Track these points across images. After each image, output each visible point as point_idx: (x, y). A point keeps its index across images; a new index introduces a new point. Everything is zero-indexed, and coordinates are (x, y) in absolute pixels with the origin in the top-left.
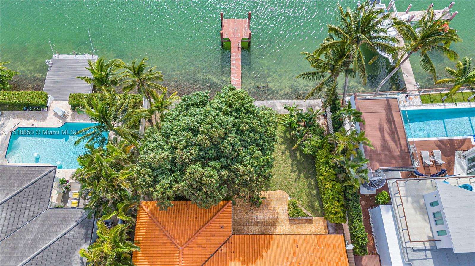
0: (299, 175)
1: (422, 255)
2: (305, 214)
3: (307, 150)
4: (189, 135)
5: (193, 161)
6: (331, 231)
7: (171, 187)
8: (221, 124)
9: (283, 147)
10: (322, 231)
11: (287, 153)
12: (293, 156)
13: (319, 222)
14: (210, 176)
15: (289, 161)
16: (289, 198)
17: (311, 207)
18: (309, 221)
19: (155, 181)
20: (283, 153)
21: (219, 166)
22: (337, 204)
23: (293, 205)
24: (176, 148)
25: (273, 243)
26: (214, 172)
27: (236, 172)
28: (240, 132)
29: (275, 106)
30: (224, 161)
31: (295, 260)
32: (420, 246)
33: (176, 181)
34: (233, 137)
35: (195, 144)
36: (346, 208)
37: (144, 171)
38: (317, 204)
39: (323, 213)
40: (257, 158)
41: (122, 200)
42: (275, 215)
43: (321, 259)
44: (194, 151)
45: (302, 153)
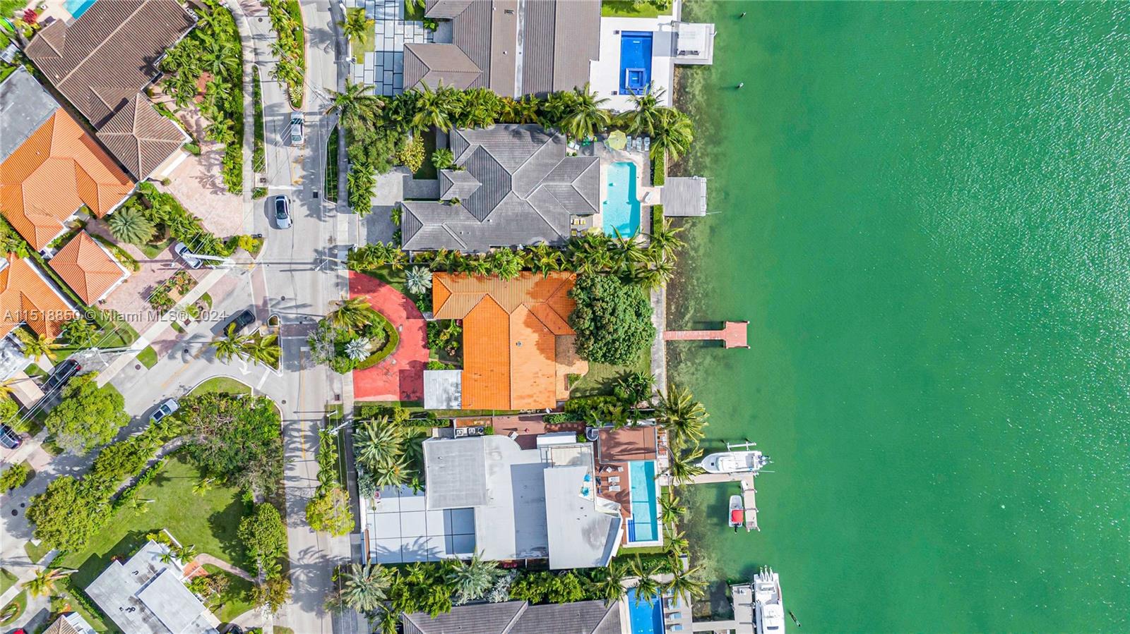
0: (600, 383)
1: (544, 457)
2: (571, 385)
3: (617, 389)
4: (610, 310)
5: (594, 312)
6: (560, 403)
7: (580, 299)
8: (616, 331)
9: (622, 373)
10: (559, 397)
11: (618, 375)
12: (615, 380)
13: (565, 395)
14: (584, 323)
15: (611, 377)
16: (582, 375)
17: (576, 390)
18: (566, 389)
19: (582, 289)
20: (617, 372)
21: (591, 328)
22: (576, 406)
23: (577, 378)
24: (603, 301)
25: (549, 362)
26: (587, 326)
27: (589, 338)
28: (614, 341)
29: (659, 367)
30: (595, 332)
31: (540, 375)
32: (549, 457)
33: (584, 301)
34: (609, 338)
35: (604, 314)
36: (573, 412)
37: (589, 281)
38: (578, 395)
39: (572, 398)
40: (597, 352)
41: (573, 265)
42: (570, 364)
43: (540, 392)
44: (599, 313)
45: (616, 386)
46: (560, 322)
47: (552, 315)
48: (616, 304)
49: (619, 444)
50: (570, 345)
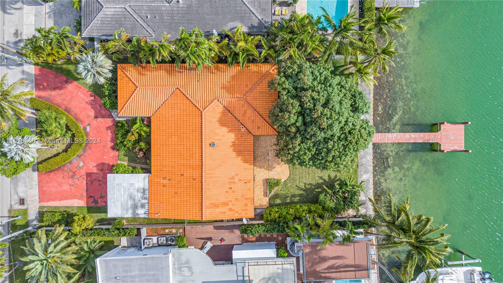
0: (302, 189)
1: (240, 273)
2: (270, 192)
3: (322, 197)
4: (323, 100)
5: (301, 105)
6: (258, 211)
7: (284, 89)
8: (330, 126)
9: (326, 178)
10: (257, 204)
11: (321, 181)
12: (318, 186)
13: (264, 201)
14: (289, 117)
15: (314, 183)
16: (283, 180)
17: (276, 196)
18: (265, 195)
19: (287, 77)
20: (321, 178)
21: (298, 124)
22: (277, 215)
23: (277, 183)
24: (313, 91)
25: (247, 165)
26: (293, 121)
27: (295, 137)
28: (326, 140)
29: (366, 172)
30: (302, 128)
31: (236, 180)
32: (246, 273)
33: (289, 92)
34: (321, 136)
35: (315, 105)
36: (274, 221)
37: (295, 67)
38: (278, 201)
39: (271, 205)
40: (305, 154)
41: (276, 52)
42: (270, 168)
43: (237, 199)
44: (309, 105)
45: (320, 193)
46: (259, 122)
47: (250, 112)
48: (329, 95)
49: (324, 259)
50: (269, 148)
